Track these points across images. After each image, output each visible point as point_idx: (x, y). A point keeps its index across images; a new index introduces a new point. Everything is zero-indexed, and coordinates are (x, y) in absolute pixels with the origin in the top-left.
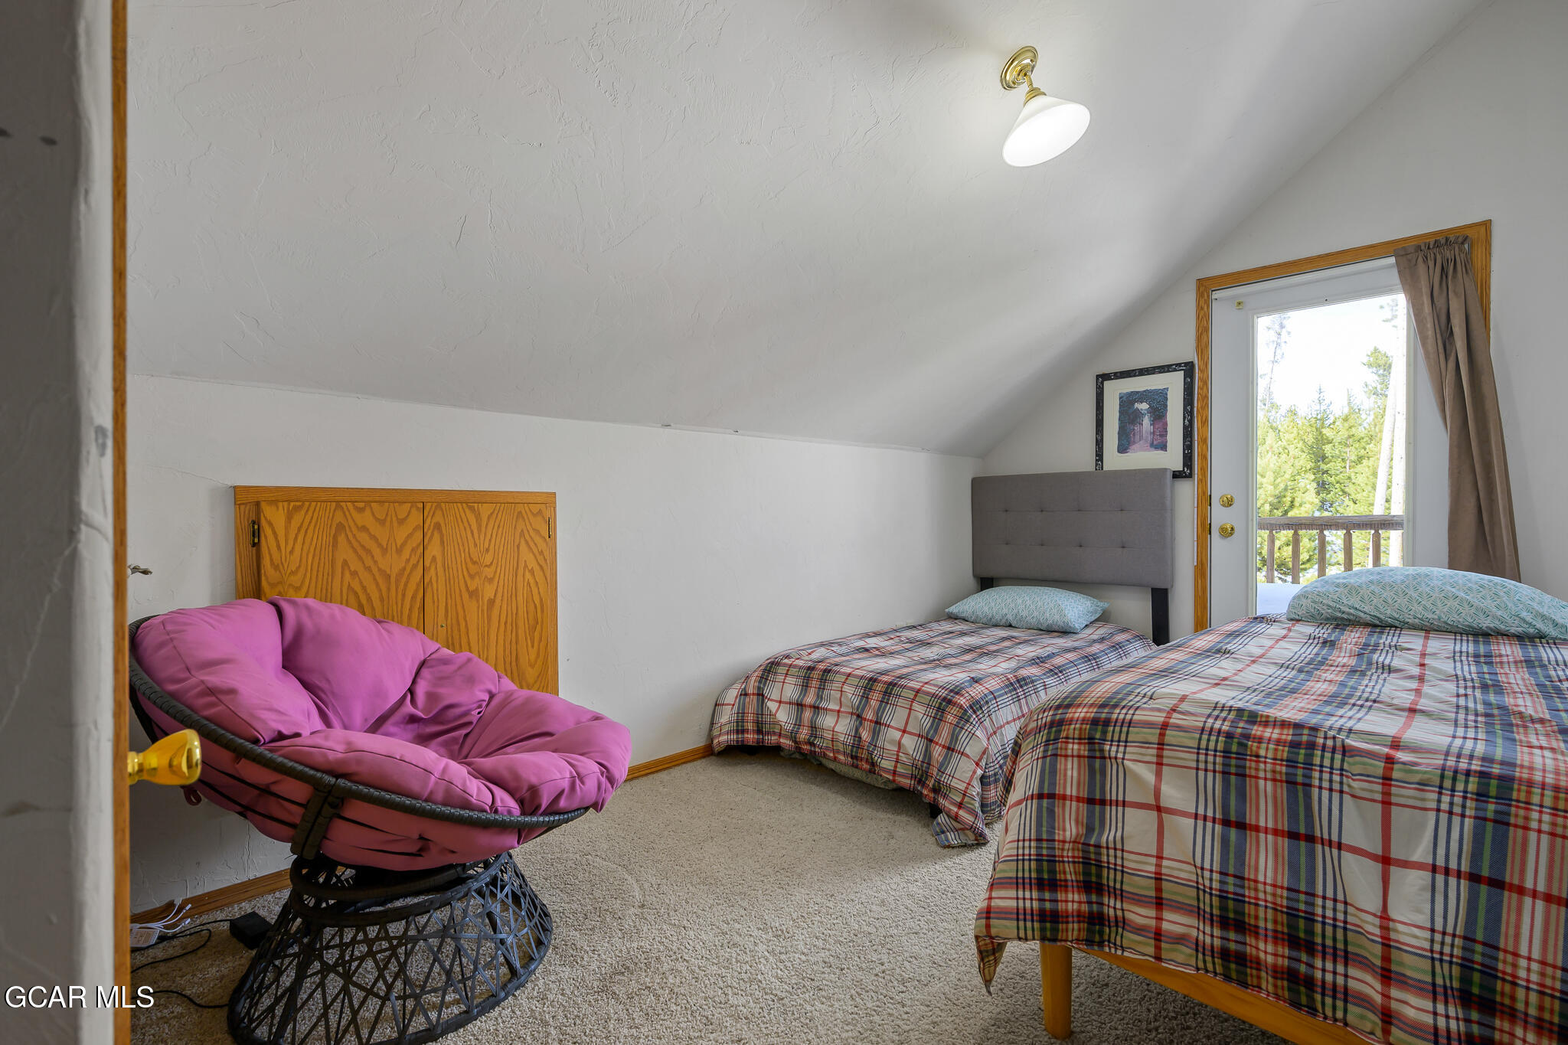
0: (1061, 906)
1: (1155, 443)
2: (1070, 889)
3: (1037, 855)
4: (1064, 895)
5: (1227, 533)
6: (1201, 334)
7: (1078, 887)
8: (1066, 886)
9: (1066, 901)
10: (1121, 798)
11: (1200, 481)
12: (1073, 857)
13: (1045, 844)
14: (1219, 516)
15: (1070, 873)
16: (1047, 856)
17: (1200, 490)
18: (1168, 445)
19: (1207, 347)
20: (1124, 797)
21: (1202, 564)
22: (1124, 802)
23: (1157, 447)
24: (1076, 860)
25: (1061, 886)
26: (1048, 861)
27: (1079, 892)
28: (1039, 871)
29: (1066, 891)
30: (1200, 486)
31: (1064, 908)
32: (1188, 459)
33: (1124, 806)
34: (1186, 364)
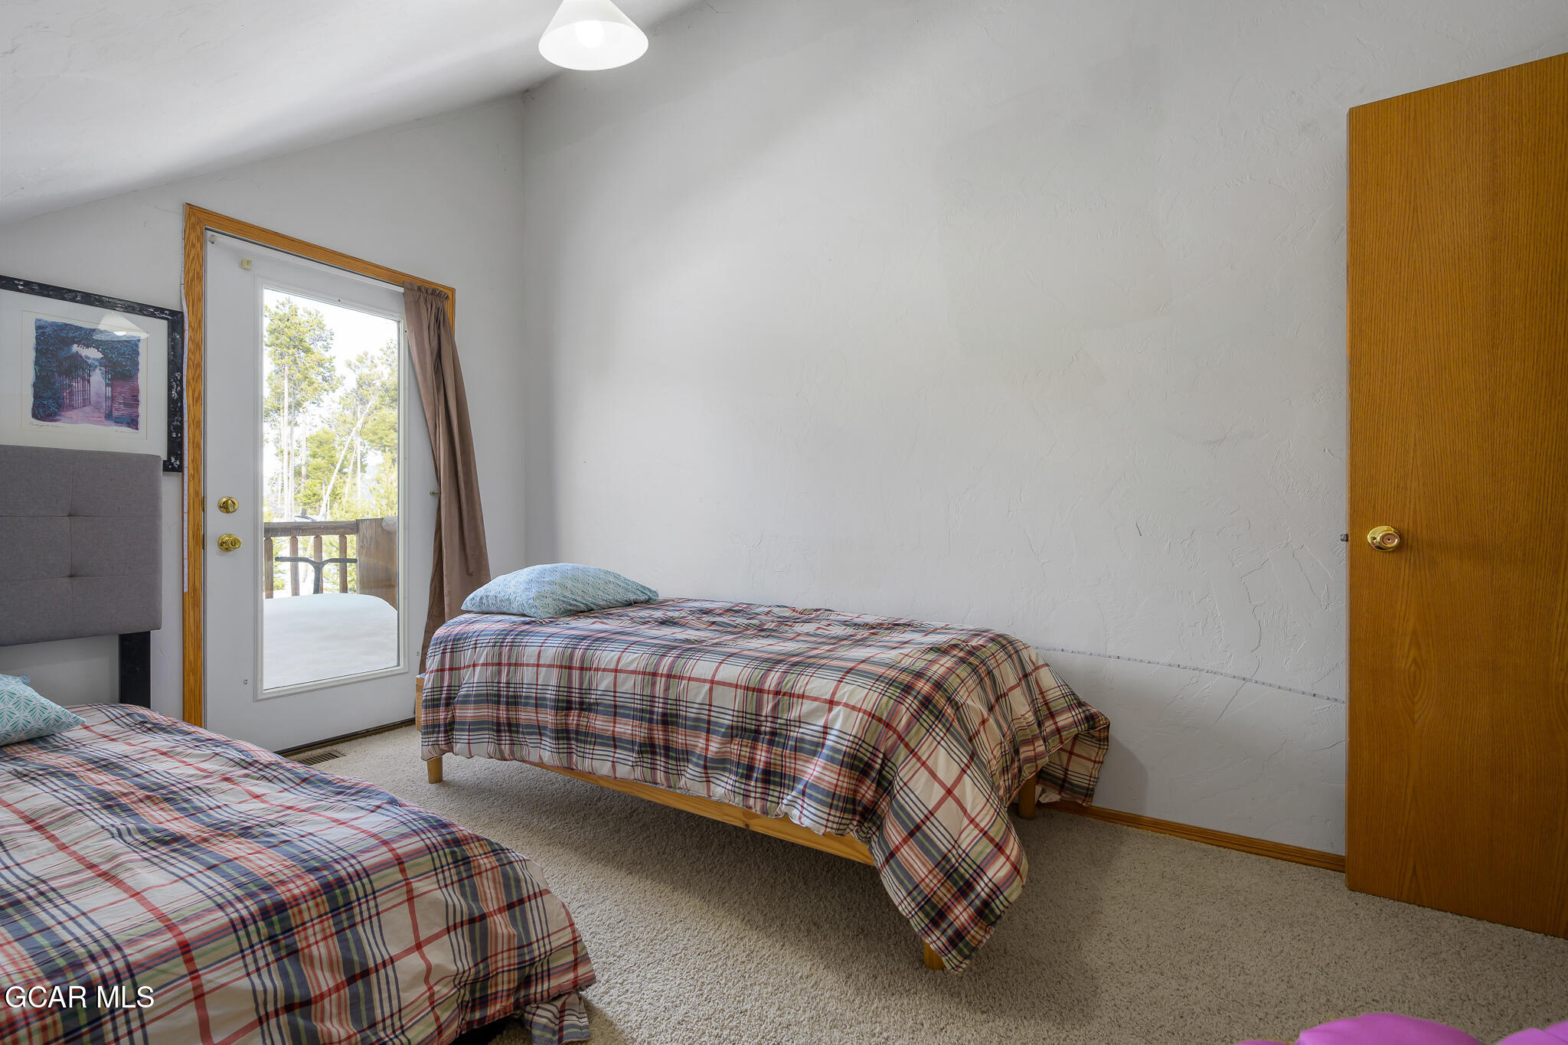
0: (957, 924)
1: (115, 414)
2: (952, 906)
3: (917, 906)
4: (952, 915)
5: (227, 546)
6: (193, 280)
7: (956, 899)
8: (949, 907)
9: (957, 917)
10: (926, 812)
11: (192, 477)
12: (939, 881)
13: (915, 893)
14: (216, 524)
15: (944, 895)
16: (923, 900)
17: (191, 490)
18: (140, 419)
19: (200, 300)
20: (927, 809)
21: (195, 590)
22: (930, 812)
23: (118, 421)
24: (943, 881)
25: (946, 910)
26: (926, 903)
27: (959, 902)
28: (927, 915)
29: (952, 911)
30: (192, 483)
31: (959, 923)
32: (175, 446)
33: (932, 815)
34: (173, 313)
